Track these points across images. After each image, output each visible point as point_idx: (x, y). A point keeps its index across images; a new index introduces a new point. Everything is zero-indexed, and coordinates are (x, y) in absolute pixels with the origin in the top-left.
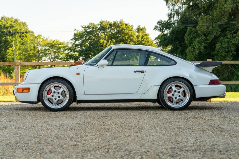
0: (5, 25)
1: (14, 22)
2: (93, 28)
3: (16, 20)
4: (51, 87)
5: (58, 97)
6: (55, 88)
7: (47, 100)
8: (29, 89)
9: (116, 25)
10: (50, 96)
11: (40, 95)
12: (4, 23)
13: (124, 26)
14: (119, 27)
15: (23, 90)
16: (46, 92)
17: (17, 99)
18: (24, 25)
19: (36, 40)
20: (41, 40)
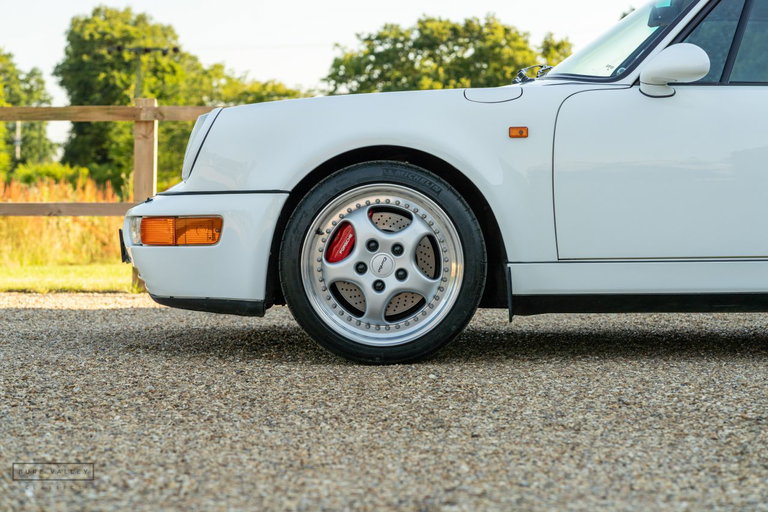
0: (104, 34)
1: (136, 24)
2: (396, 41)
3: (141, 19)
4: (350, 212)
5: (393, 276)
6: (376, 216)
7: (328, 293)
8: (213, 225)
9: (473, 31)
10: (343, 269)
11: (286, 263)
12: (103, 25)
13: (500, 34)
14: (481, 37)
15: (178, 233)
16: (321, 244)
17: (141, 283)
18: (165, 36)
19: (206, 80)
20: (223, 81)
